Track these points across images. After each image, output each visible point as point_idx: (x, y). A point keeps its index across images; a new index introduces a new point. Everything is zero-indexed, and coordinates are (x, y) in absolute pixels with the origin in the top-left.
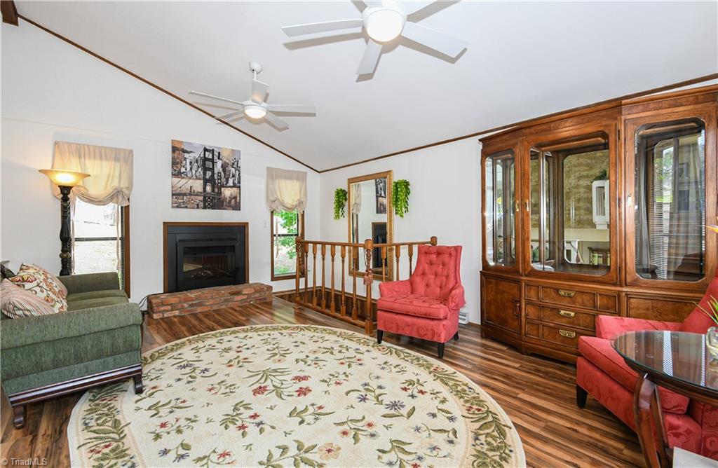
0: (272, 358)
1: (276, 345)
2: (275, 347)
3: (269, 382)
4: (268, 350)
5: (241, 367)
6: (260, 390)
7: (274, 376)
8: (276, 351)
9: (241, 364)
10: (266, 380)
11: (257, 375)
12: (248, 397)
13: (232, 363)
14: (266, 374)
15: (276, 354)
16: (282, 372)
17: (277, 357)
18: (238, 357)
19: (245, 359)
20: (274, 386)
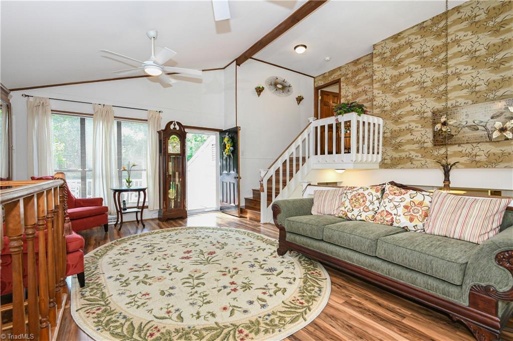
0: (201, 274)
1: (194, 291)
2: (196, 289)
3: (206, 257)
4: (204, 284)
5: (227, 268)
6: (211, 253)
7: (202, 260)
8: (196, 282)
9: (227, 270)
10: (208, 258)
11: (213, 261)
12: (218, 251)
13: (235, 271)
14: (208, 261)
15: (198, 278)
16: (196, 263)
17: (197, 275)
18: (232, 277)
19: (225, 275)
20: (203, 255)
